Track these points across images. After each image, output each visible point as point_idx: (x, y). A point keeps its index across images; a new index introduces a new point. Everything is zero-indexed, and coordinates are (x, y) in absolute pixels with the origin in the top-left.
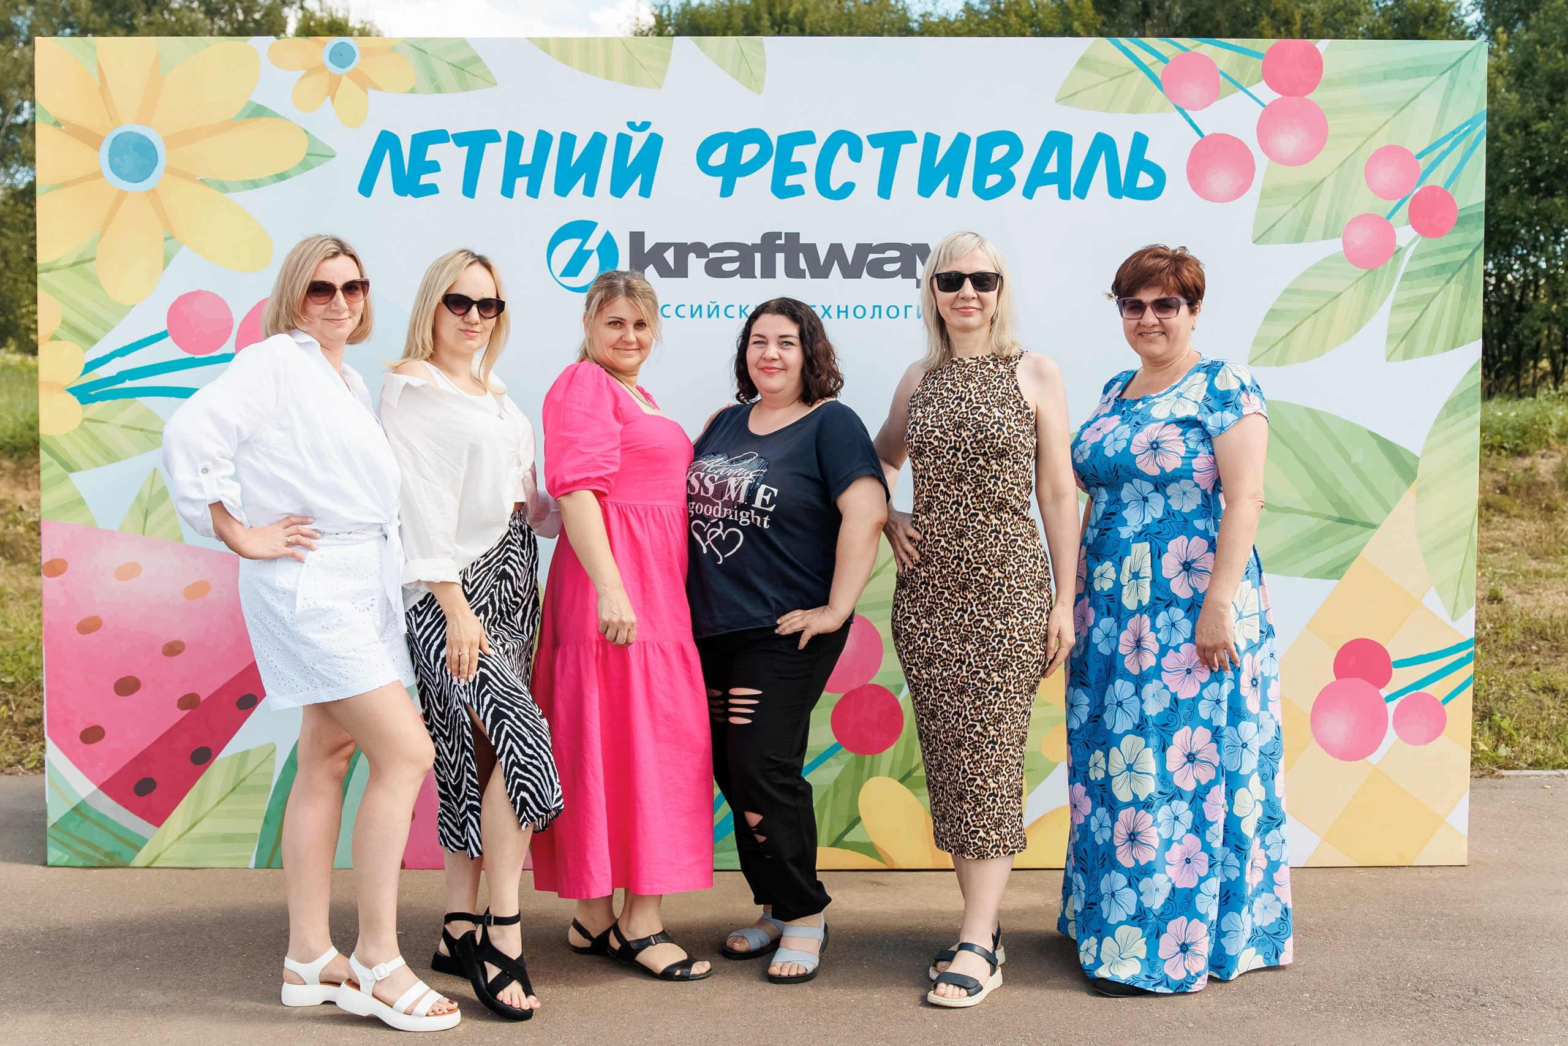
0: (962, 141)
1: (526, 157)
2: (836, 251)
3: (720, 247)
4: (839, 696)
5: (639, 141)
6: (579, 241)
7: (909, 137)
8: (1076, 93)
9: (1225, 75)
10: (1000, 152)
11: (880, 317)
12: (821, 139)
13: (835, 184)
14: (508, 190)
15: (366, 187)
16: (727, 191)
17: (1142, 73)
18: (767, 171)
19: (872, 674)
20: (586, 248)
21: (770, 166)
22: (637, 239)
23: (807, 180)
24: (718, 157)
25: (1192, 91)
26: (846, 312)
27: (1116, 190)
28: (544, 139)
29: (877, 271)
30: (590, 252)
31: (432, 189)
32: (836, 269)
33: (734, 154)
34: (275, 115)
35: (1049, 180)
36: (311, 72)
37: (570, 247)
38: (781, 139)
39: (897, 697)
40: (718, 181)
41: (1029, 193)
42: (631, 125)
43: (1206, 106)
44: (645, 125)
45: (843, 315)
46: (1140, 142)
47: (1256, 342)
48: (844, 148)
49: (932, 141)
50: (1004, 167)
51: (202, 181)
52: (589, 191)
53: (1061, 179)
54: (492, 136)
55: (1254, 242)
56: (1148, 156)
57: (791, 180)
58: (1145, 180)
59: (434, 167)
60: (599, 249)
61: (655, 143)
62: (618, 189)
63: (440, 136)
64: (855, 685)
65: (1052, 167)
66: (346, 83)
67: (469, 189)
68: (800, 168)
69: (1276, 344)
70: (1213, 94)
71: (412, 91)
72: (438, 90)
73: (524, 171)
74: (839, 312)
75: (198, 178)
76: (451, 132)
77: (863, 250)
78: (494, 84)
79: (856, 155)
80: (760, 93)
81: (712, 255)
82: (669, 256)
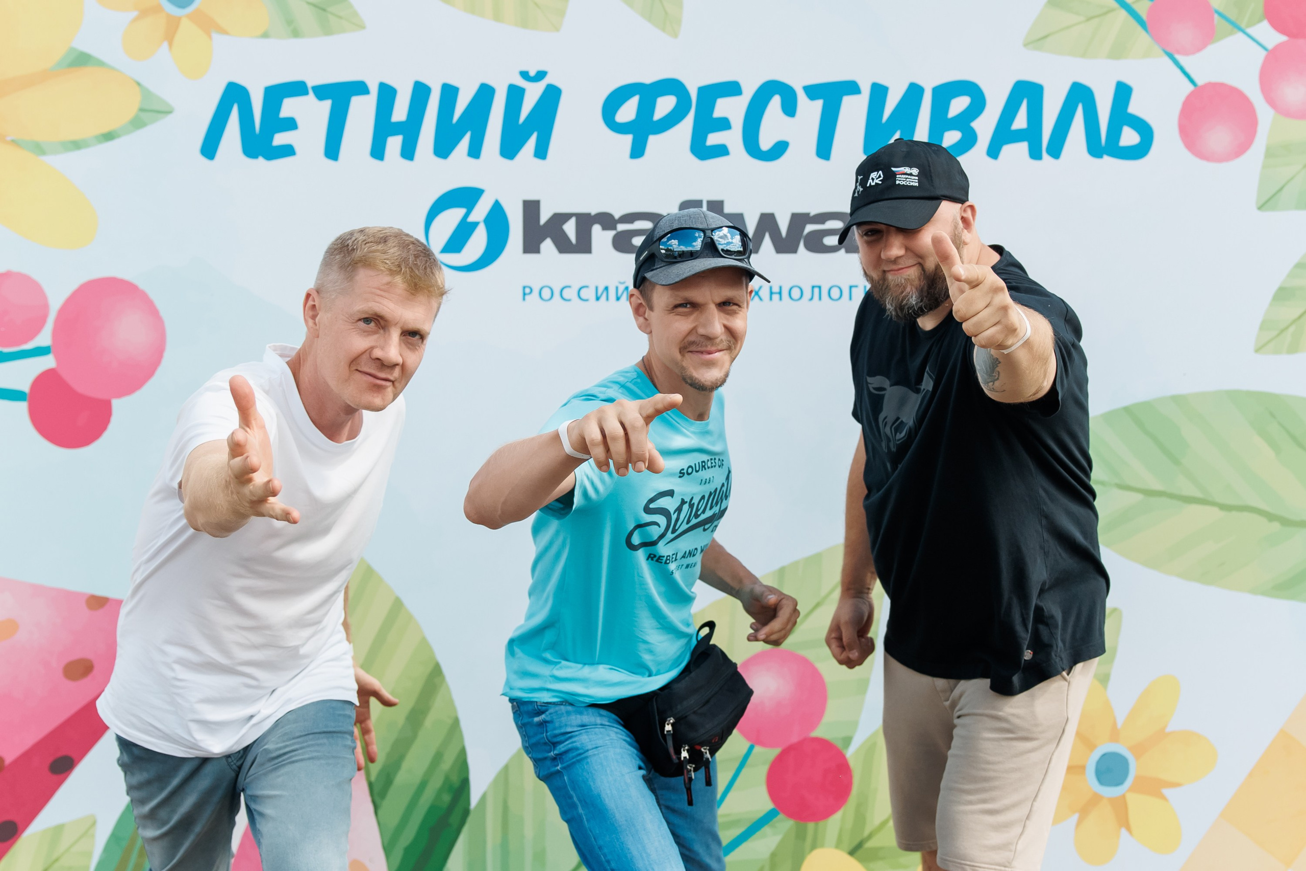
0: (914, 92)
1: (400, 113)
2: (767, 222)
3: (629, 218)
4: (775, 752)
5: (533, 93)
6: (461, 212)
7: (852, 88)
8: (1046, 37)
9: (1220, 14)
10: (958, 105)
11: (820, 299)
12: (749, 90)
13: (766, 143)
14: (378, 152)
15: (209, 148)
16: (638, 151)
17: (1123, 13)
18: (686, 126)
19: (814, 725)
20: (471, 219)
21: (687, 124)
22: (531, 208)
23: (733, 138)
24: (627, 112)
25: (1183, 33)
26: (780, 293)
27: (1095, 149)
28: (421, 92)
29: (816, 244)
30: (475, 225)
31: (288, 151)
32: (767, 242)
33: (647, 108)
34: (100, 64)
35: (1017, 136)
36: (145, 13)
37: (451, 218)
38: (702, 90)
39: (844, 752)
40: (628, 139)
41: (993, 152)
42: (525, 75)
43: (1199, 49)
44: (541, 75)
45: (776, 297)
46: (1123, 92)
47: (1264, 326)
48: (776, 102)
49: (879, 92)
50: (964, 122)
51: (14, 142)
52: (475, 151)
53: (1032, 135)
54: (360, 88)
55: (1260, 208)
56: (1134, 108)
57: (713, 139)
58: (1129, 137)
59: (290, 124)
60: (488, 221)
61: (552, 95)
62: (509, 150)
63: (297, 89)
64: (794, 739)
65: (1020, 122)
66: (186, 26)
67: (332, 150)
68: (724, 124)
69: (1287, 328)
70: (1208, 36)
71: (265, 35)
72: (296, 34)
73: (397, 129)
74: (771, 293)
75: (9, 139)
76: (310, 84)
77: (799, 220)
78: (362, 27)
79: (790, 108)
80: (675, 35)
81: (621, 227)
82: (570, 228)
